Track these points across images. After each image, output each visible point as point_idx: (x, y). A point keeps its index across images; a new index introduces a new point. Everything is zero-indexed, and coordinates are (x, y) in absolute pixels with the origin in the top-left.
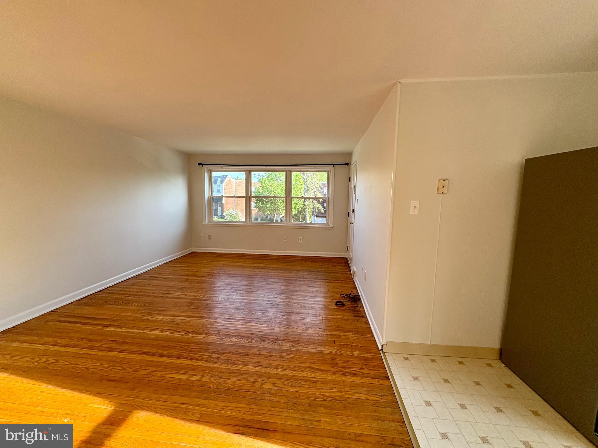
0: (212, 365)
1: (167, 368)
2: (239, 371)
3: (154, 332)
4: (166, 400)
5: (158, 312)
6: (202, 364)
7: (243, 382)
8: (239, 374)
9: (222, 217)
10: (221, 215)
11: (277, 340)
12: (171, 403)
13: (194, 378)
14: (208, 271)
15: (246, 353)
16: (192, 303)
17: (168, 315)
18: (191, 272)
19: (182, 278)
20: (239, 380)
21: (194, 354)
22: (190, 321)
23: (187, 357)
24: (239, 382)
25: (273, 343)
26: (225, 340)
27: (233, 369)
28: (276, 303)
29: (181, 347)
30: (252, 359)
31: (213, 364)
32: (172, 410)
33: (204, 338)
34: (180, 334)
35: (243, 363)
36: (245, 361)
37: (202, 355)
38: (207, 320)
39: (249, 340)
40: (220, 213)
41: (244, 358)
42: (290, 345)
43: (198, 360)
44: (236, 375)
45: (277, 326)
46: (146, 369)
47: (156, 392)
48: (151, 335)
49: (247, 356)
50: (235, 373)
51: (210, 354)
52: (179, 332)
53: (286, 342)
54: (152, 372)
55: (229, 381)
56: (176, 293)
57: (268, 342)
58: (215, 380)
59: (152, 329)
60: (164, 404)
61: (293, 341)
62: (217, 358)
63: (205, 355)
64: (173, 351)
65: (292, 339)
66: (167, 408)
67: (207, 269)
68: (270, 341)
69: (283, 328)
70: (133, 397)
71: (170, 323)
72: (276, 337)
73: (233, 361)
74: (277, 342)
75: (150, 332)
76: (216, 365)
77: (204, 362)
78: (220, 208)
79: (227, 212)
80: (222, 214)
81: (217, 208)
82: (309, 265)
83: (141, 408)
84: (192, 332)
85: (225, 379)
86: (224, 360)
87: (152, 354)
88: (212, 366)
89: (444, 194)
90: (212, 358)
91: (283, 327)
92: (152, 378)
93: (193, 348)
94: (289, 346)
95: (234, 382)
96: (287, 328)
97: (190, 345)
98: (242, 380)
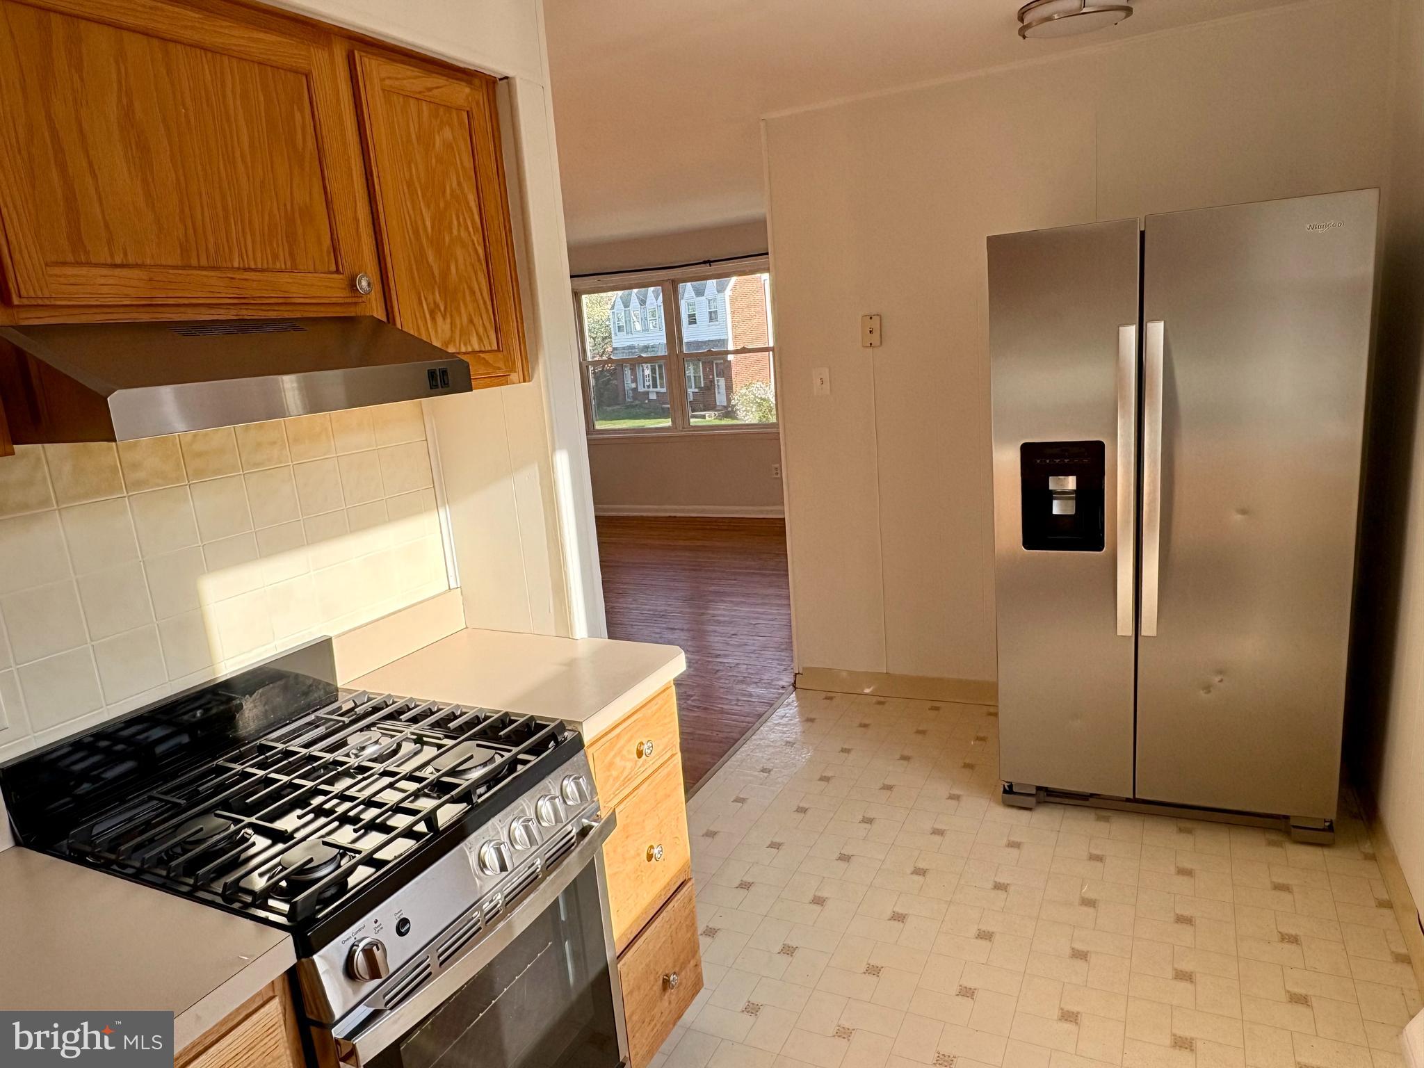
9: (729, 412)
10: (725, 404)
40: (721, 399)
78: (722, 382)
79: (744, 391)
80: (729, 400)
81: (712, 381)
89: (874, 347)
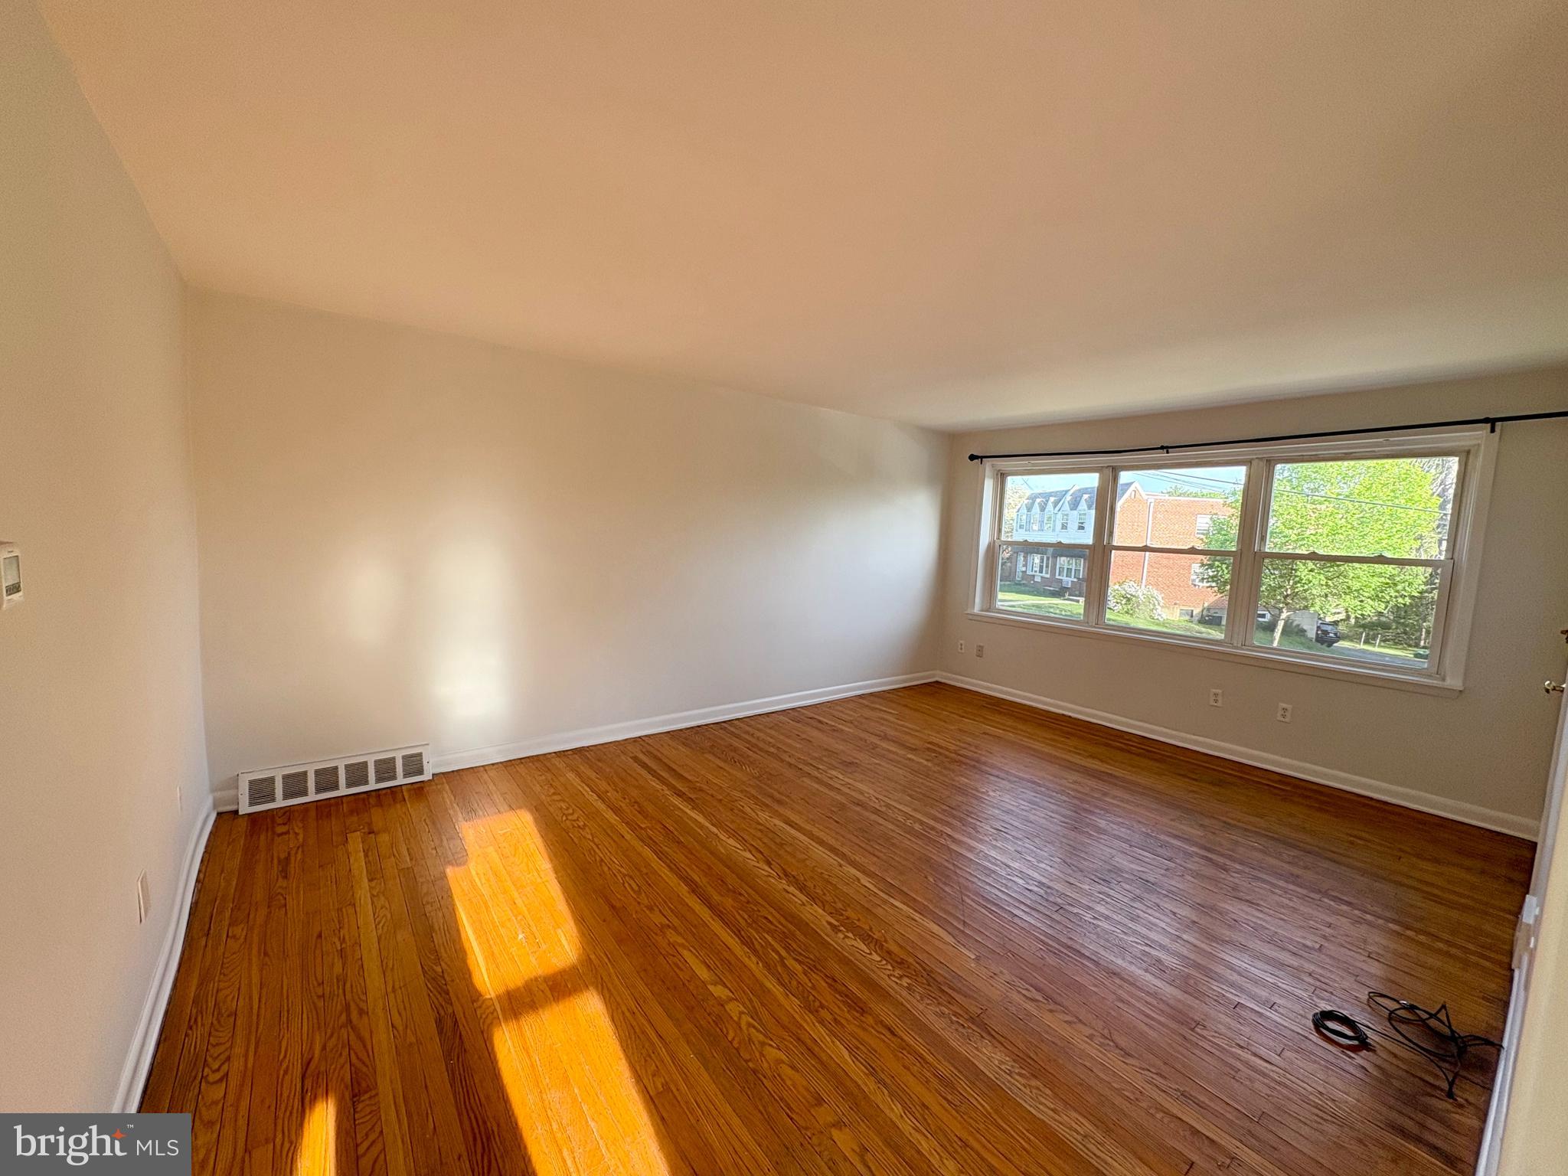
0: (771, 984)
1: (693, 934)
2: (809, 1042)
3: (731, 841)
4: (641, 1003)
5: (768, 801)
6: (753, 967)
7: (797, 1076)
8: (802, 1049)
11: (972, 1020)
12: (642, 1016)
13: (718, 991)
14: (936, 740)
15: (861, 1005)
16: (842, 807)
17: (780, 816)
18: (896, 730)
19: (866, 740)
20: (793, 1067)
21: (758, 933)
22: (808, 848)
23: (739, 931)
24: (790, 1071)
25: (952, 1022)
26: (842, 936)
27: (801, 1027)
28: (1059, 901)
29: (748, 902)
30: (864, 1029)
31: (774, 981)
32: (635, 1032)
33: (804, 905)
34: (770, 870)
35: (835, 1027)
36: (843, 1026)
37: (770, 944)
38: (842, 862)
39: (897, 972)
41: (848, 1016)
42: (1001, 1062)
43: (755, 952)
44: (796, 1047)
45: (1008, 977)
46: (665, 913)
47: (642, 974)
48: (722, 845)
49: (857, 1015)
50: (799, 1039)
51: (783, 953)
52: (769, 864)
53: (999, 1045)
54: (669, 926)
55: (772, 1053)
56: (830, 771)
57: (943, 1008)
58: (749, 1025)
59: (734, 834)
60: (635, 1010)
61: (1021, 1059)
62: (792, 974)
63: (774, 950)
64: (729, 902)
65: (1021, 1046)
66: (632, 1020)
67: (938, 733)
68: (949, 1009)
69: (1019, 992)
70: (609, 959)
71: (771, 835)
72: (975, 1010)
73: (817, 1004)
74: (969, 1028)
75: (724, 839)
76: (777, 990)
77: (761, 965)
79: (1117, 587)
82: (1291, 815)
83: (602, 989)
84: (791, 879)
85: (766, 1041)
86: (801, 988)
87: (694, 888)
88: (769, 985)
90: (784, 966)
91: (1024, 992)
92: (659, 939)
93: (766, 918)
94: (996, 1062)
95: (779, 1062)
96: (1037, 1001)
97: (768, 906)
98: (798, 1071)
